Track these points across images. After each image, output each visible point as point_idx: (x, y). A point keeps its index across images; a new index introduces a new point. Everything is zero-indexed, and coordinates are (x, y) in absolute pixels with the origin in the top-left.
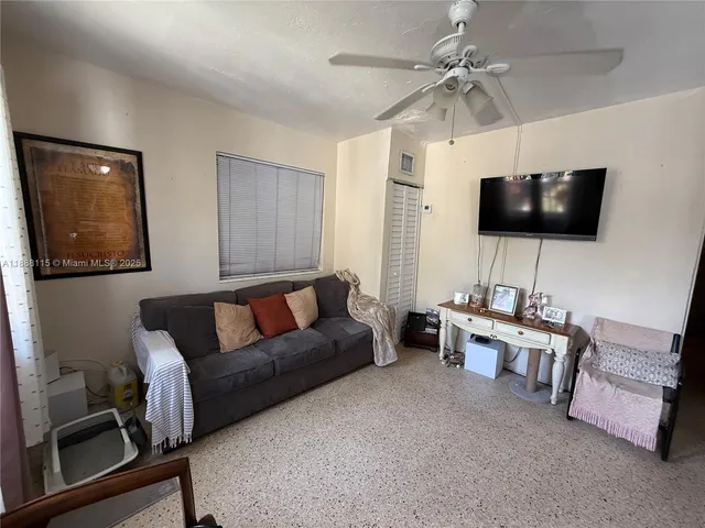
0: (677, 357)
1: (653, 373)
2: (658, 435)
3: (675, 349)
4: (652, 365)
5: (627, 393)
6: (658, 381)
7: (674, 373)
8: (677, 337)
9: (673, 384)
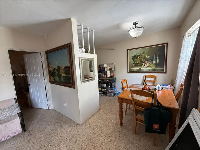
0: (18, 104)
1: (13, 112)
2: (21, 127)
3: (16, 102)
4: (12, 110)
5: (8, 123)
6: (15, 113)
7: (19, 108)
8: (15, 99)
9: (19, 111)
